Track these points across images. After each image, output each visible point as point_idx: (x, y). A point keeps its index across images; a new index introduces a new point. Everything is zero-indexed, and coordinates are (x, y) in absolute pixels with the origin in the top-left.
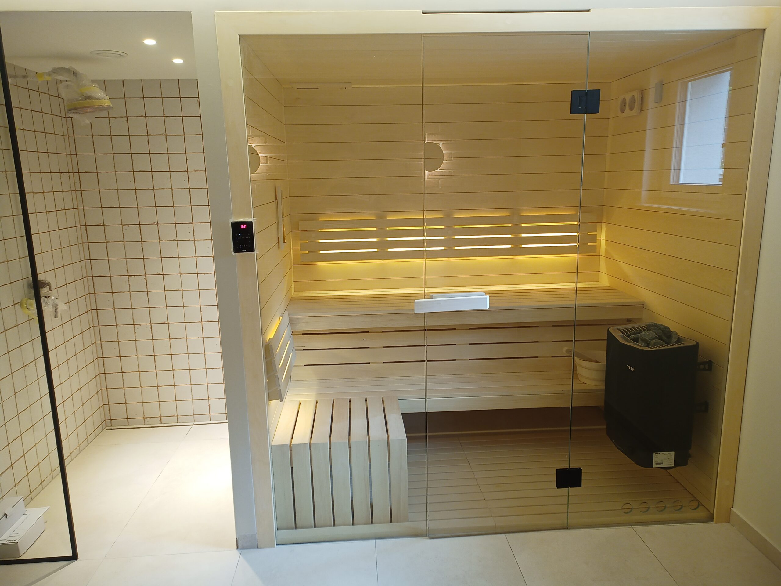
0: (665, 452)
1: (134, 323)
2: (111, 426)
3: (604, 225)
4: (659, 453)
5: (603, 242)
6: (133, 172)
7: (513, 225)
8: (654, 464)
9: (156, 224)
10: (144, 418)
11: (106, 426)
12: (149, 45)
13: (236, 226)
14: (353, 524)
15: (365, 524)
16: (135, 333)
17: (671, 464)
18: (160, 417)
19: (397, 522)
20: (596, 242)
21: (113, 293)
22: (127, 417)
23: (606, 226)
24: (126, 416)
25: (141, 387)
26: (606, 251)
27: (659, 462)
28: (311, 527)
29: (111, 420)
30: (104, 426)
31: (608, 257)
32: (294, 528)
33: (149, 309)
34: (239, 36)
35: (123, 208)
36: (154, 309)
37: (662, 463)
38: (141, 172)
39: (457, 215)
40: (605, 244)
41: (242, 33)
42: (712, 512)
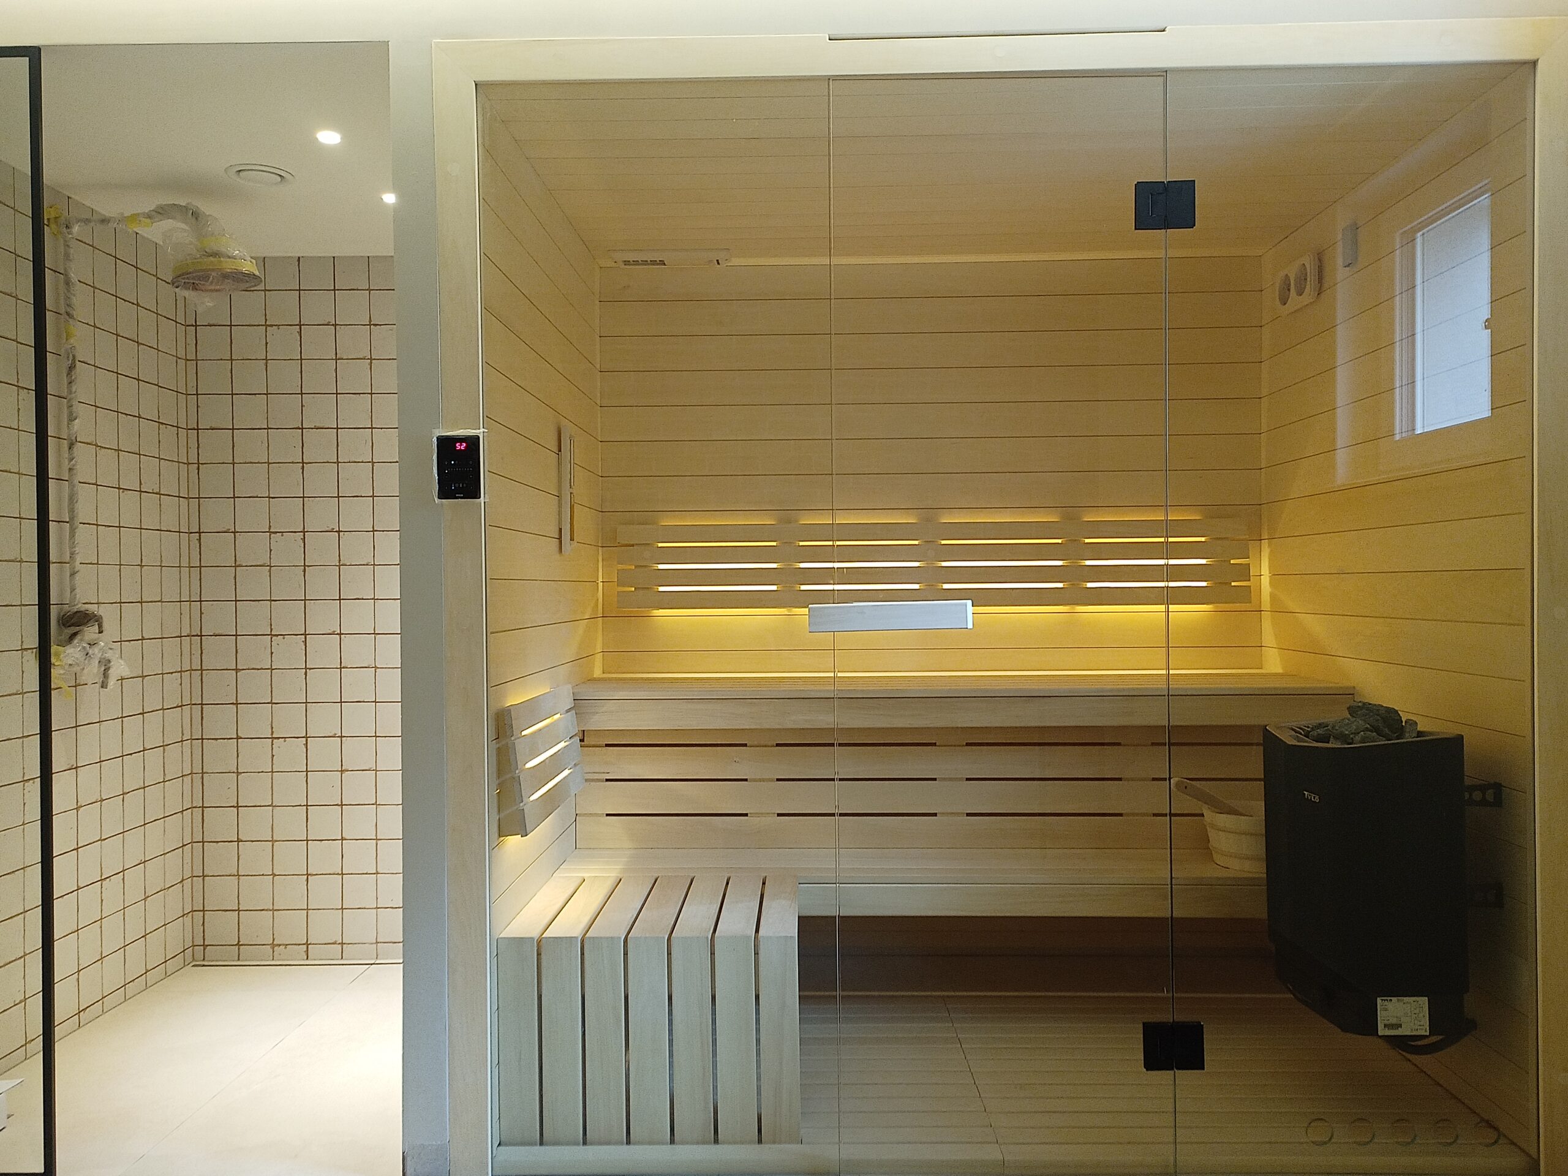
0: (1405, 998)
1: (272, 734)
2: (204, 959)
3: (1265, 543)
4: (1390, 998)
5: (1265, 580)
6: (302, 429)
7: (1066, 541)
8: (1380, 1026)
9: (336, 531)
10: (273, 946)
11: (194, 960)
12: (329, 145)
13: (446, 444)
14: (672, 1142)
15: (698, 1143)
16: (273, 756)
17: (1422, 1029)
18: (307, 944)
19: (774, 1142)
20: (1249, 580)
21: (237, 670)
22: (239, 941)
23: (1269, 546)
24: (237, 940)
25: (274, 875)
26: (1272, 596)
27: (1394, 1021)
28: (576, 1144)
29: (205, 946)
30: (189, 958)
31: (1278, 610)
32: (538, 1142)
33: (306, 705)
34: (476, 85)
35: (276, 499)
36: (315, 706)
37: (1400, 1026)
38: (317, 429)
39: (947, 519)
40: (1270, 583)
41: (479, 79)
42: (1535, 1156)
